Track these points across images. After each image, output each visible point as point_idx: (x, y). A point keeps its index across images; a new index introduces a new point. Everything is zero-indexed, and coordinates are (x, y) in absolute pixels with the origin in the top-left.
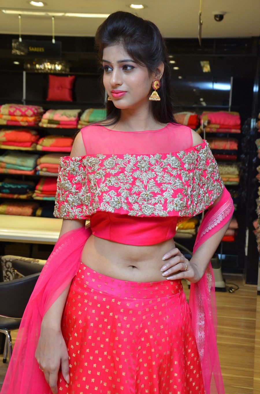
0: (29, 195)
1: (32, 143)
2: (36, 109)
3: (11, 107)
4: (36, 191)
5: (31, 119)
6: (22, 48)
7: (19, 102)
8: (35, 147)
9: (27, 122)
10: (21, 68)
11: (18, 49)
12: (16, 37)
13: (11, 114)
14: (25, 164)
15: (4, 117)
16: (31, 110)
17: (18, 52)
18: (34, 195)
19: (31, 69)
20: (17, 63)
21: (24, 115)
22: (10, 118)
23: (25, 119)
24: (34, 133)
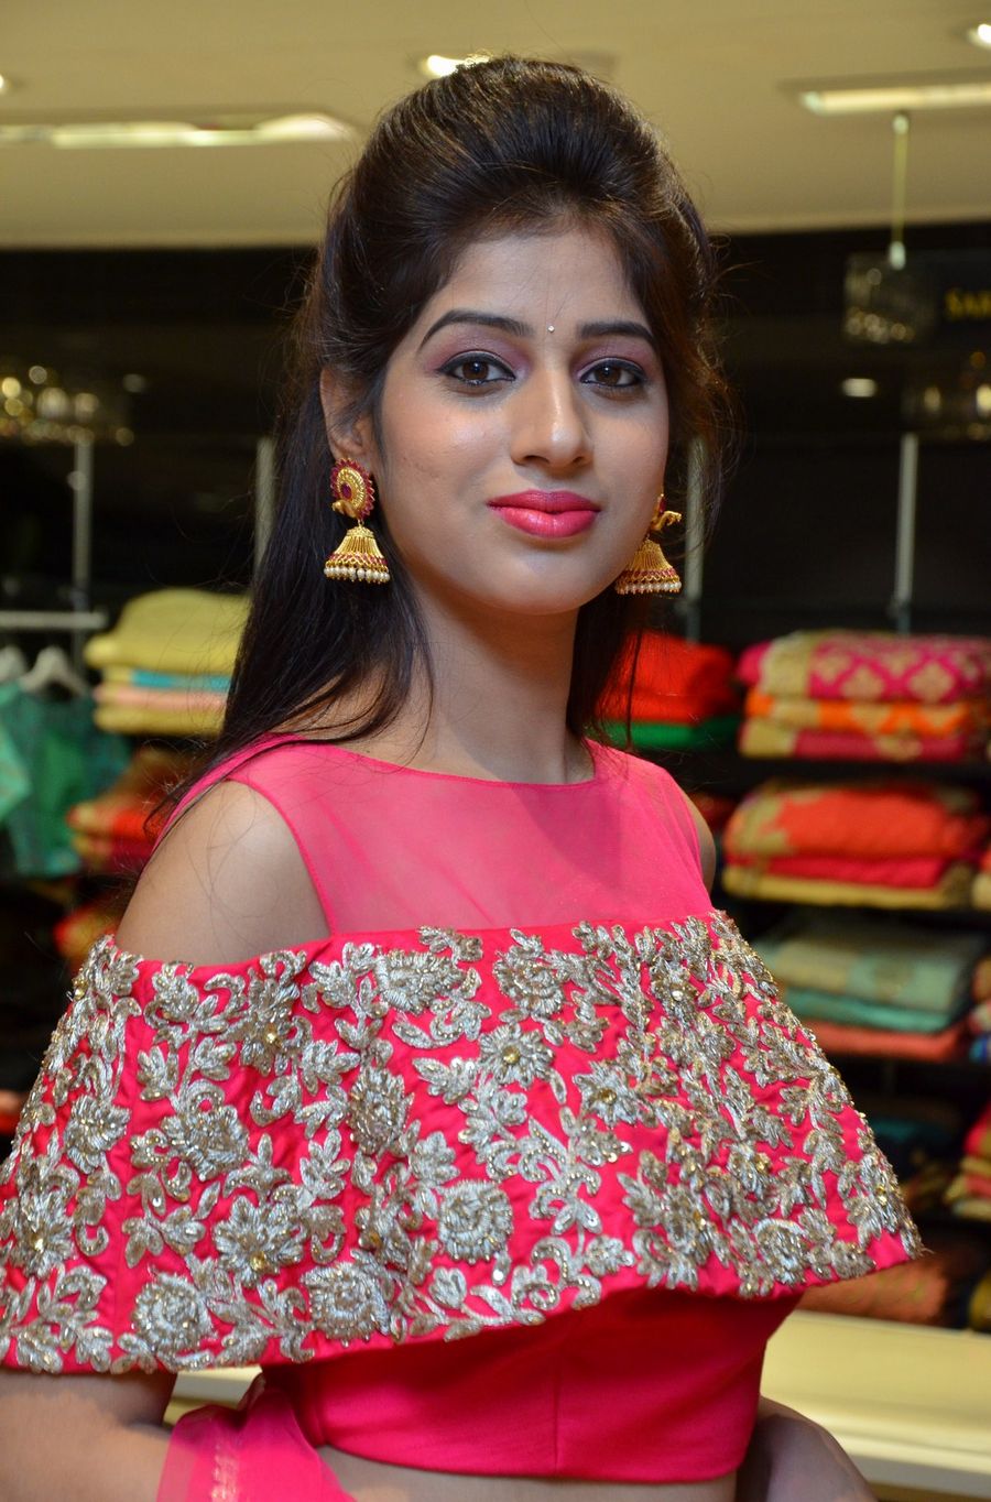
0: (925, 1187)
1: (946, 862)
2: (974, 659)
3: (823, 651)
4: (970, 1164)
5: (942, 720)
6: (902, 301)
7: (871, 617)
8: (966, 888)
9: (919, 734)
10: (885, 417)
11: (877, 306)
12: (873, 240)
13: (821, 692)
14: (900, 991)
15: (782, 710)
16: (944, 662)
17: (875, 328)
18: (958, 1188)
19: (946, 417)
20: (860, 387)
21: (898, 695)
22: (813, 714)
23: (905, 719)
24: (956, 800)
